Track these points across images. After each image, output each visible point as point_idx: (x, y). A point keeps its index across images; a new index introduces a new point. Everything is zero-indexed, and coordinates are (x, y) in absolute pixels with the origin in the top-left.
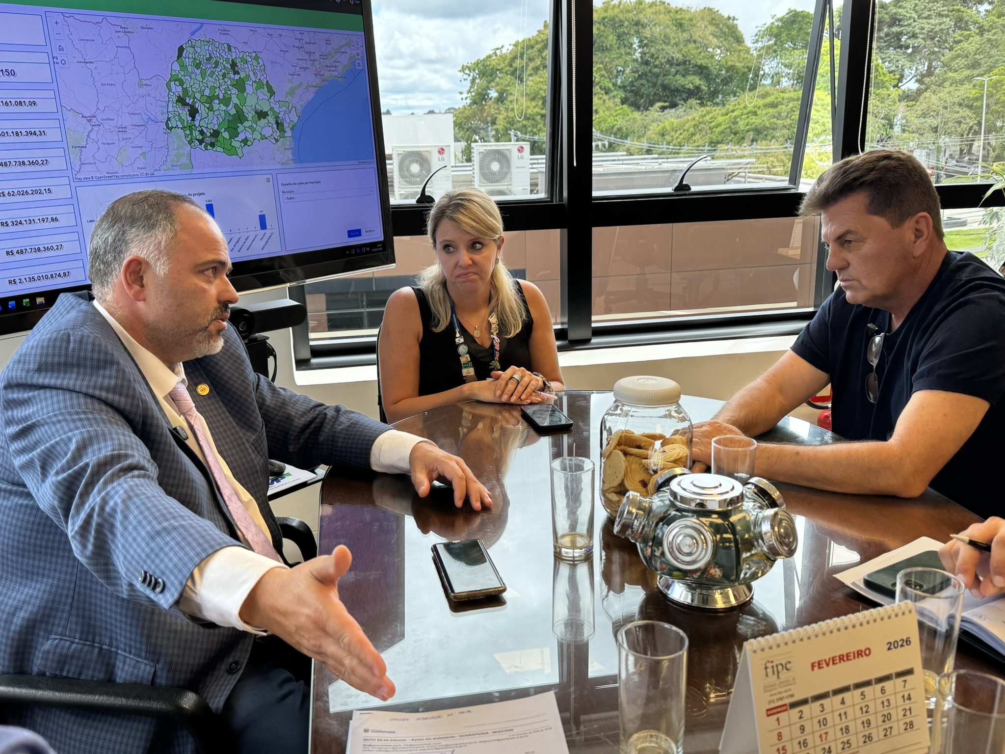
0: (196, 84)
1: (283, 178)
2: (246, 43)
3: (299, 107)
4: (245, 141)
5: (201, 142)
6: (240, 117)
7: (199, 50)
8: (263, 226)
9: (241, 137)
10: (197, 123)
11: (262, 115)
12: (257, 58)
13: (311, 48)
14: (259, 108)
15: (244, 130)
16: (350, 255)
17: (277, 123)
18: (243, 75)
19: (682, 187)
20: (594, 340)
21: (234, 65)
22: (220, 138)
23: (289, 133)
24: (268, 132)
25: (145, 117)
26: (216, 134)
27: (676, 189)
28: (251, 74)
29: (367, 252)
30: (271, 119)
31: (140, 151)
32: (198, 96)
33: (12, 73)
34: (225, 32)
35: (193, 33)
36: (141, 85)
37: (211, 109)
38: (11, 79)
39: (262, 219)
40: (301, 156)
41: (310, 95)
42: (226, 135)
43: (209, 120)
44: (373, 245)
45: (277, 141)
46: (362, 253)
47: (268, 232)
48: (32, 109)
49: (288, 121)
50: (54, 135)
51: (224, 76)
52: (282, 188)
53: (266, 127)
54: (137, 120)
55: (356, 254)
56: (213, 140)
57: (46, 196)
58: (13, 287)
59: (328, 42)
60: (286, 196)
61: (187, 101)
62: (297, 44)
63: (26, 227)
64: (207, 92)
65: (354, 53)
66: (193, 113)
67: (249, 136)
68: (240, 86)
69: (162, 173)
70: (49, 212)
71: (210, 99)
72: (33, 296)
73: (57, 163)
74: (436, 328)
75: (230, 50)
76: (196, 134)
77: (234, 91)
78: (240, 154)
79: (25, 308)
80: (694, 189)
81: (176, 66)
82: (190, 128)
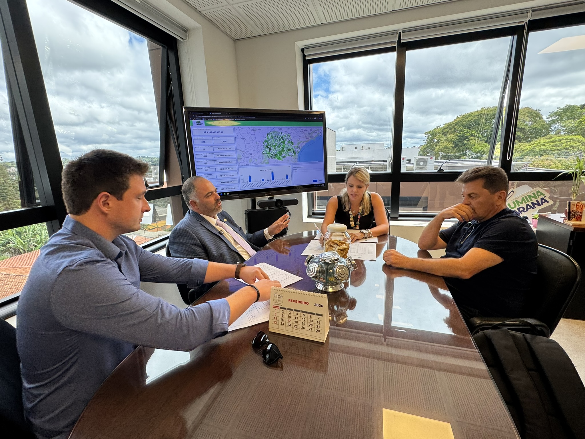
0: (271, 143)
1: (294, 166)
2: (286, 132)
3: (300, 147)
4: (284, 156)
5: (271, 157)
6: (283, 150)
7: (273, 134)
8: (287, 178)
9: (283, 155)
10: (271, 152)
11: (289, 150)
12: (289, 135)
13: (306, 132)
14: (289, 148)
15: (284, 154)
16: (313, 187)
17: (294, 152)
18: (284, 140)
19: (440, 170)
20: (399, 218)
21: (282, 137)
22: (277, 156)
23: (297, 154)
24: (290, 154)
25: (257, 151)
26: (276, 155)
27: (438, 171)
28: (287, 139)
29: (319, 186)
30: (292, 151)
31: (255, 159)
32: (272, 145)
33: (226, 142)
34: (280, 129)
35: (271, 130)
36: (256, 143)
37: (275, 148)
38: (225, 143)
39: (287, 176)
40: (299, 160)
41: (304, 144)
42: (279, 155)
43: (274, 151)
44: (321, 184)
45: (293, 156)
46: (317, 186)
47: (288, 180)
48: (230, 149)
49: (297, 151)
50: (234, 156)
51: (279, 140)
52: (293, 168)
53: (290, 153)
54: (255, 151)
55: (315, 187)
56: (275, 156)
57: (231, 170)
58: (222, 190)
59: (311, 130)
60: (294, 170)
61: (269, 146)
62: (301, 131)
63: (226, 177)
64: (274, 145)
65: (319, 132)
66: (270, 149)
67: (285, 155)
68: (284, 143)
69: (260, 164)
70: (231, 173)
71: (275, 146)
72: (226, 193)
73: (234, 162)
74: (345, 210)
75: (281, 133)
76: (270, 155)
77: (282, 144)
78: (282, 160)
79: (225, 195)
80: (445, 171)
81: (266, 138)
82: (269, 153)
